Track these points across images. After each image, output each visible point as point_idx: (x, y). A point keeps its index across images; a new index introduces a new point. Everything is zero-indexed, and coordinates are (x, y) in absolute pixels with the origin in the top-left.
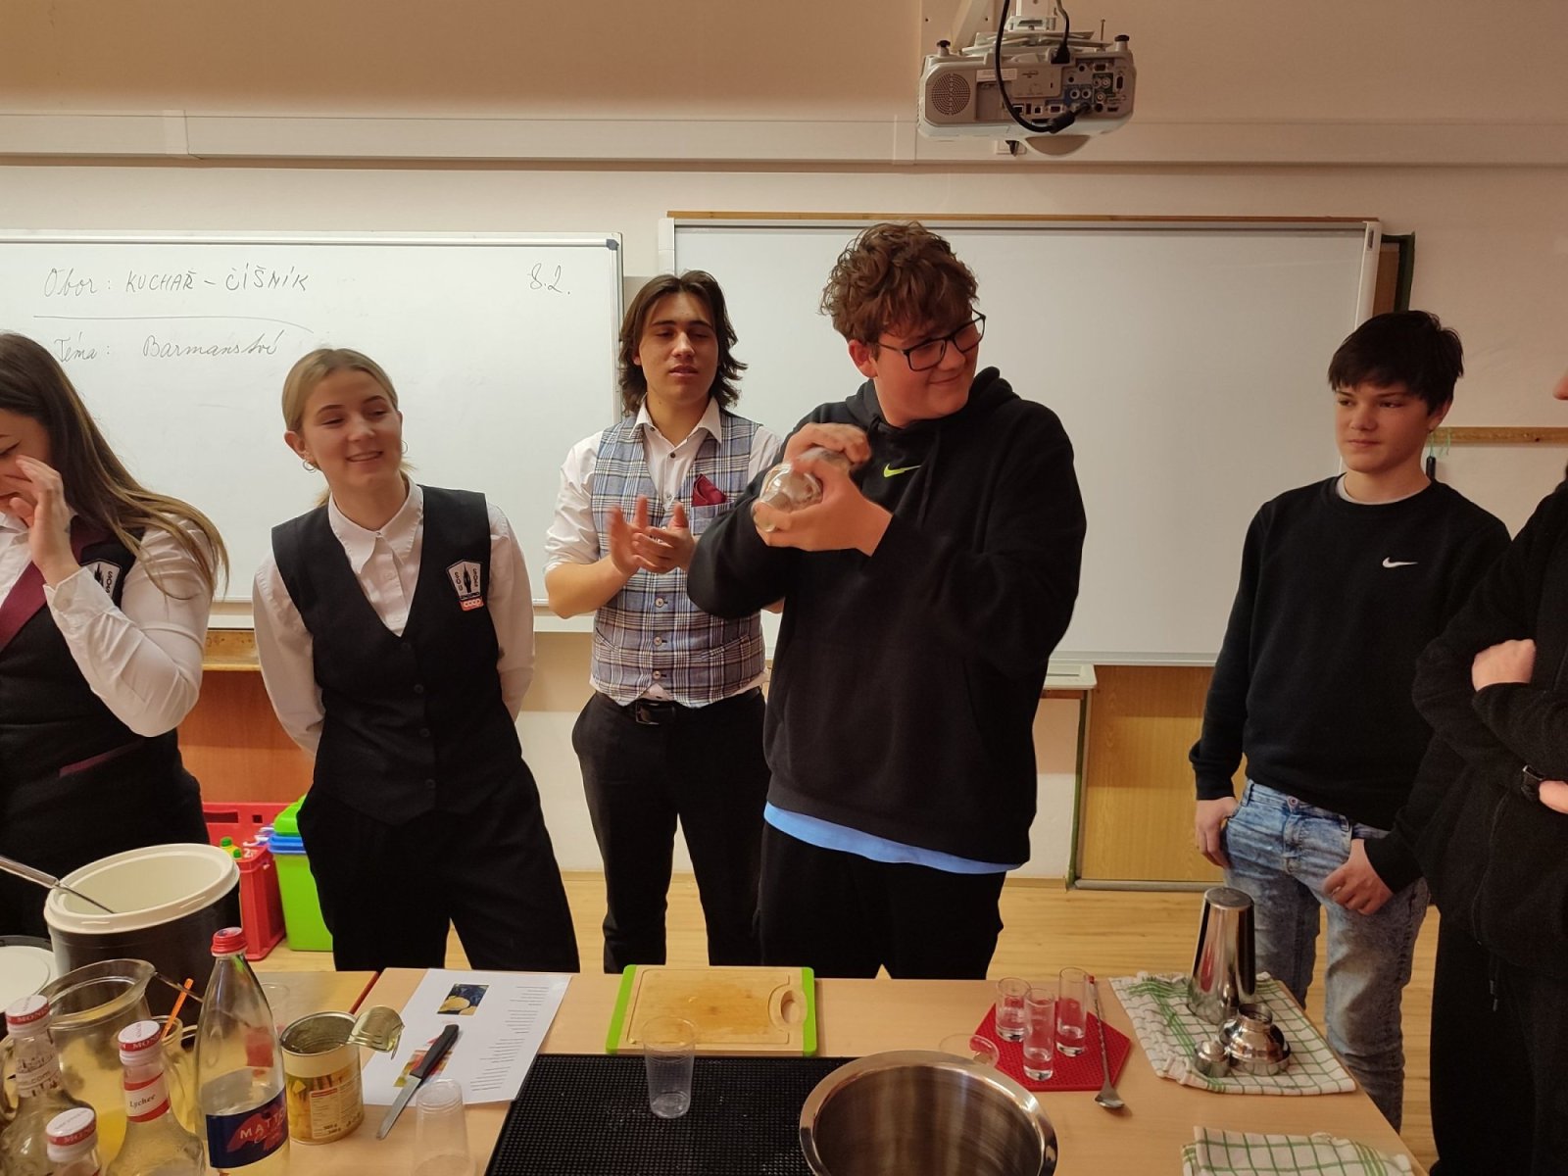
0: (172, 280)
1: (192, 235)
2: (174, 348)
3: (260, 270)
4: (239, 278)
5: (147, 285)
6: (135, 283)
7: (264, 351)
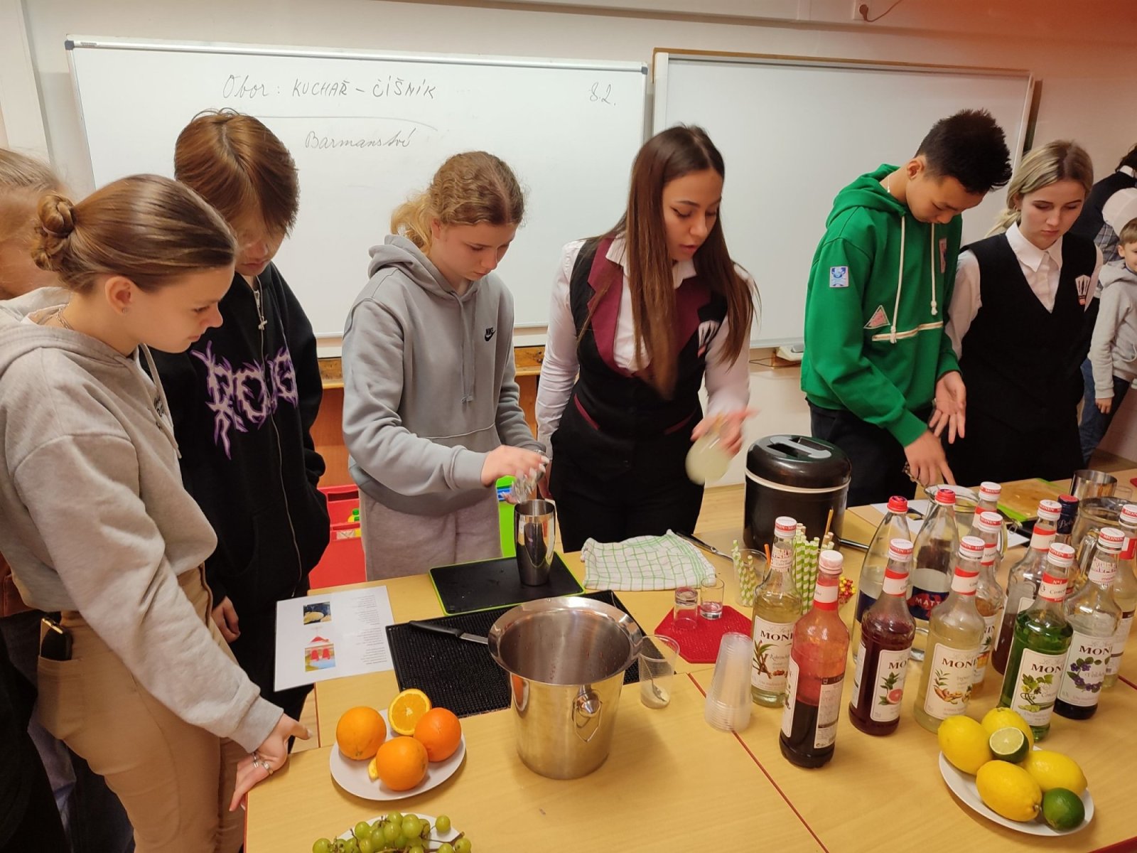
0: (329, 89)
2: (330, 141)
3: (400, 81)
4: (383, 87)
5: (310, 91)
6: (300, 89)
7: (400, 144)
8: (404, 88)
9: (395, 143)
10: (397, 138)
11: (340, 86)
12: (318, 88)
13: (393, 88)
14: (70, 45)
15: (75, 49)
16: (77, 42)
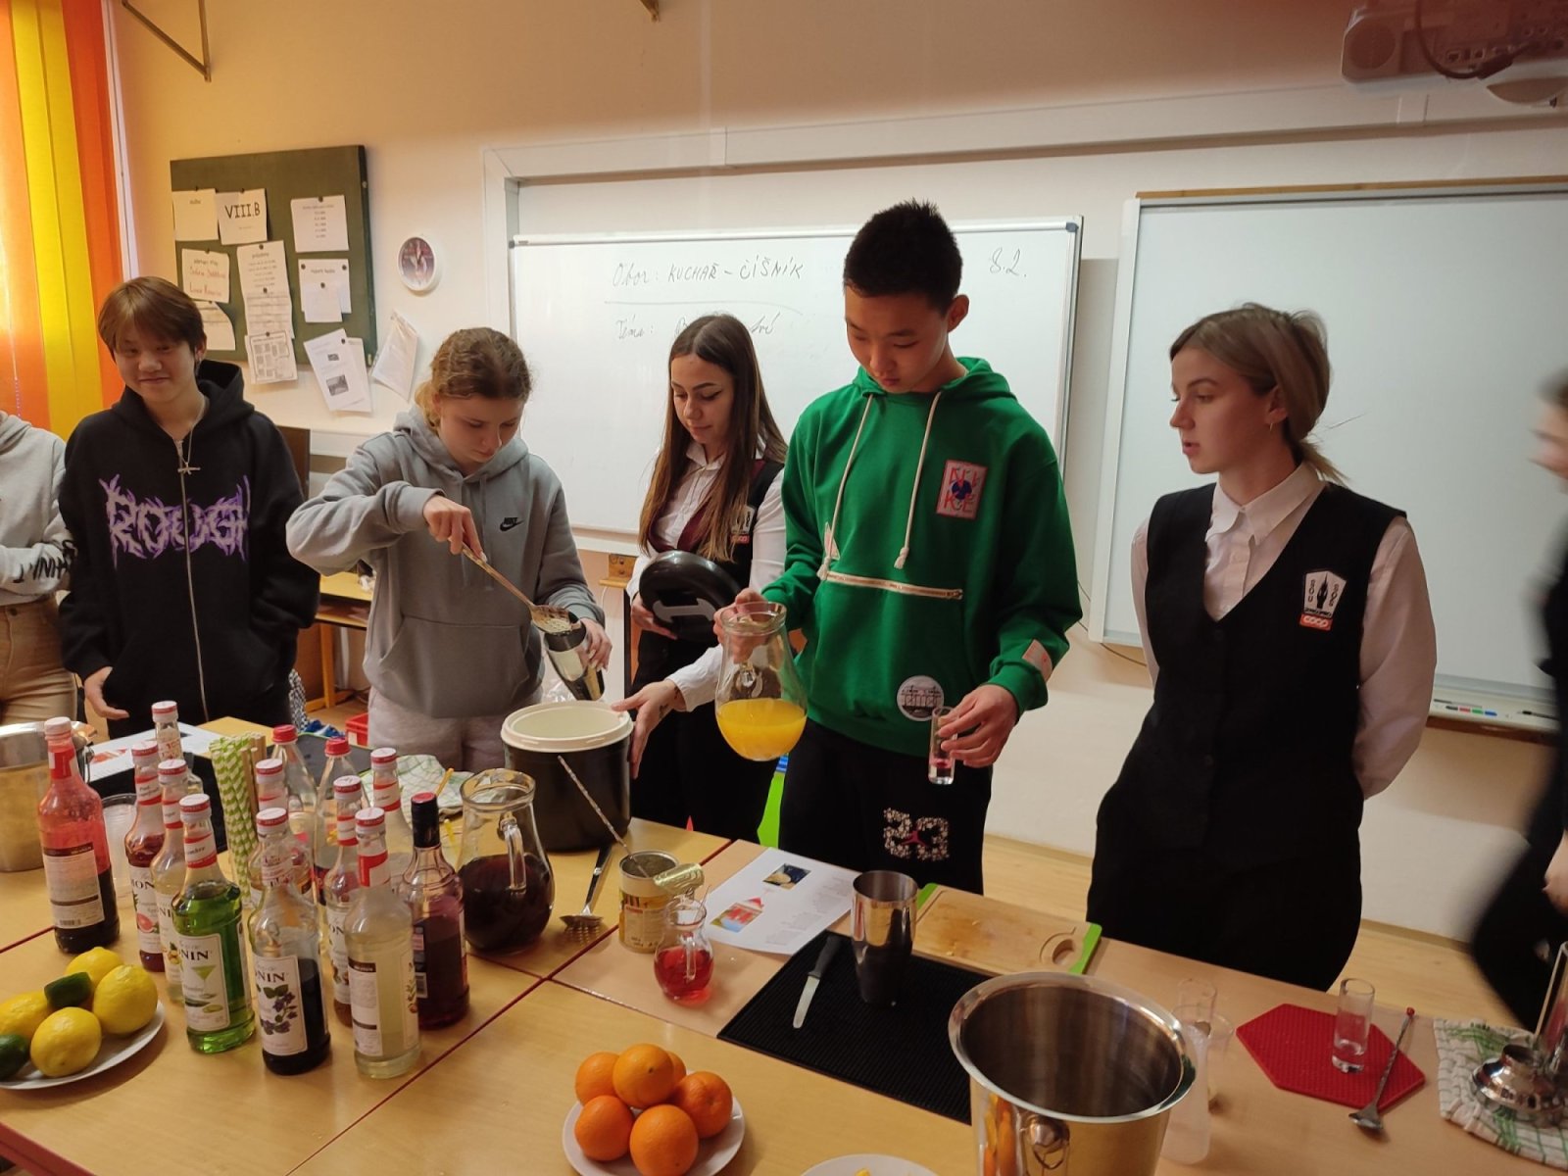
0: (701, 272)
1: (720, 232)
3: (767, 260)
4: (750, 267)
5: (683, 277)
6: (675, 274)
7: (763, 331)
8: (771, 267)
9: (758, 330)
10: (761, 324)
11: (711, 268)
12: (691, 272)
13: (760, 269)
14: (512, 245)
15: (516, 248)
16: (516, 242)
